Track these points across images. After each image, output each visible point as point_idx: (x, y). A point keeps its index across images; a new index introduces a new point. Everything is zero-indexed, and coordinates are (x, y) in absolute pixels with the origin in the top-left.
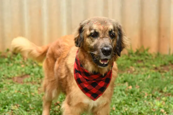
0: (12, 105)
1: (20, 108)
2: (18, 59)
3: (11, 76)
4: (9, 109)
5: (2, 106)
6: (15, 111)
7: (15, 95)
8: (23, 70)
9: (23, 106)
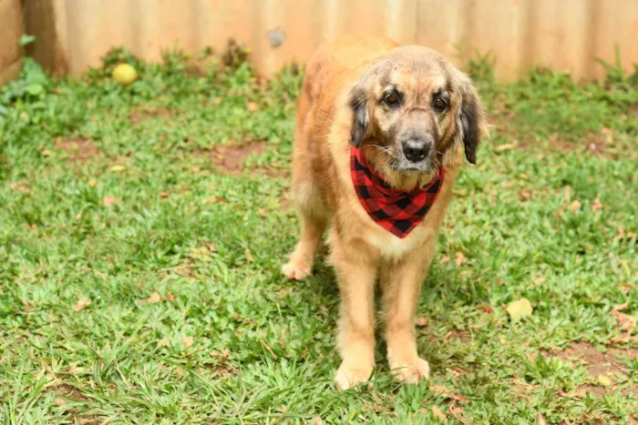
0: (192, 243)
1: (215, 255)
2: (241, 81)
3: (209, 142)
4: (183, 257)
5: (163, 248)
6: (198, 264)
7: (205, 213)
8: (249, 124)
9: (226, 250)
